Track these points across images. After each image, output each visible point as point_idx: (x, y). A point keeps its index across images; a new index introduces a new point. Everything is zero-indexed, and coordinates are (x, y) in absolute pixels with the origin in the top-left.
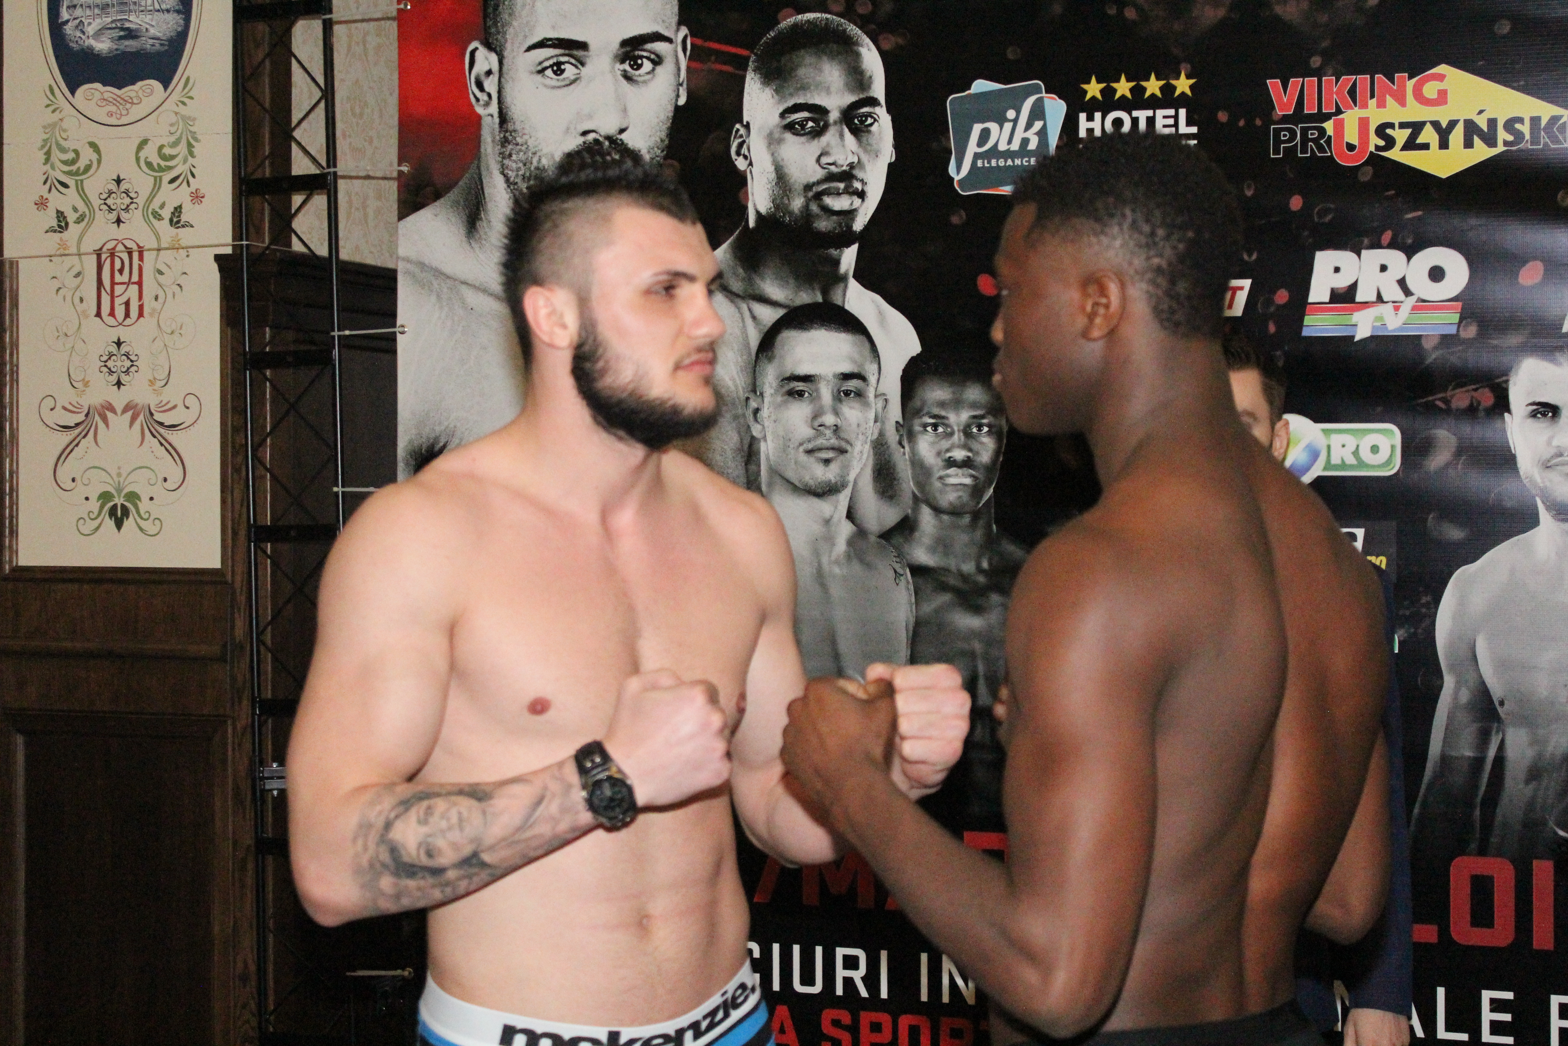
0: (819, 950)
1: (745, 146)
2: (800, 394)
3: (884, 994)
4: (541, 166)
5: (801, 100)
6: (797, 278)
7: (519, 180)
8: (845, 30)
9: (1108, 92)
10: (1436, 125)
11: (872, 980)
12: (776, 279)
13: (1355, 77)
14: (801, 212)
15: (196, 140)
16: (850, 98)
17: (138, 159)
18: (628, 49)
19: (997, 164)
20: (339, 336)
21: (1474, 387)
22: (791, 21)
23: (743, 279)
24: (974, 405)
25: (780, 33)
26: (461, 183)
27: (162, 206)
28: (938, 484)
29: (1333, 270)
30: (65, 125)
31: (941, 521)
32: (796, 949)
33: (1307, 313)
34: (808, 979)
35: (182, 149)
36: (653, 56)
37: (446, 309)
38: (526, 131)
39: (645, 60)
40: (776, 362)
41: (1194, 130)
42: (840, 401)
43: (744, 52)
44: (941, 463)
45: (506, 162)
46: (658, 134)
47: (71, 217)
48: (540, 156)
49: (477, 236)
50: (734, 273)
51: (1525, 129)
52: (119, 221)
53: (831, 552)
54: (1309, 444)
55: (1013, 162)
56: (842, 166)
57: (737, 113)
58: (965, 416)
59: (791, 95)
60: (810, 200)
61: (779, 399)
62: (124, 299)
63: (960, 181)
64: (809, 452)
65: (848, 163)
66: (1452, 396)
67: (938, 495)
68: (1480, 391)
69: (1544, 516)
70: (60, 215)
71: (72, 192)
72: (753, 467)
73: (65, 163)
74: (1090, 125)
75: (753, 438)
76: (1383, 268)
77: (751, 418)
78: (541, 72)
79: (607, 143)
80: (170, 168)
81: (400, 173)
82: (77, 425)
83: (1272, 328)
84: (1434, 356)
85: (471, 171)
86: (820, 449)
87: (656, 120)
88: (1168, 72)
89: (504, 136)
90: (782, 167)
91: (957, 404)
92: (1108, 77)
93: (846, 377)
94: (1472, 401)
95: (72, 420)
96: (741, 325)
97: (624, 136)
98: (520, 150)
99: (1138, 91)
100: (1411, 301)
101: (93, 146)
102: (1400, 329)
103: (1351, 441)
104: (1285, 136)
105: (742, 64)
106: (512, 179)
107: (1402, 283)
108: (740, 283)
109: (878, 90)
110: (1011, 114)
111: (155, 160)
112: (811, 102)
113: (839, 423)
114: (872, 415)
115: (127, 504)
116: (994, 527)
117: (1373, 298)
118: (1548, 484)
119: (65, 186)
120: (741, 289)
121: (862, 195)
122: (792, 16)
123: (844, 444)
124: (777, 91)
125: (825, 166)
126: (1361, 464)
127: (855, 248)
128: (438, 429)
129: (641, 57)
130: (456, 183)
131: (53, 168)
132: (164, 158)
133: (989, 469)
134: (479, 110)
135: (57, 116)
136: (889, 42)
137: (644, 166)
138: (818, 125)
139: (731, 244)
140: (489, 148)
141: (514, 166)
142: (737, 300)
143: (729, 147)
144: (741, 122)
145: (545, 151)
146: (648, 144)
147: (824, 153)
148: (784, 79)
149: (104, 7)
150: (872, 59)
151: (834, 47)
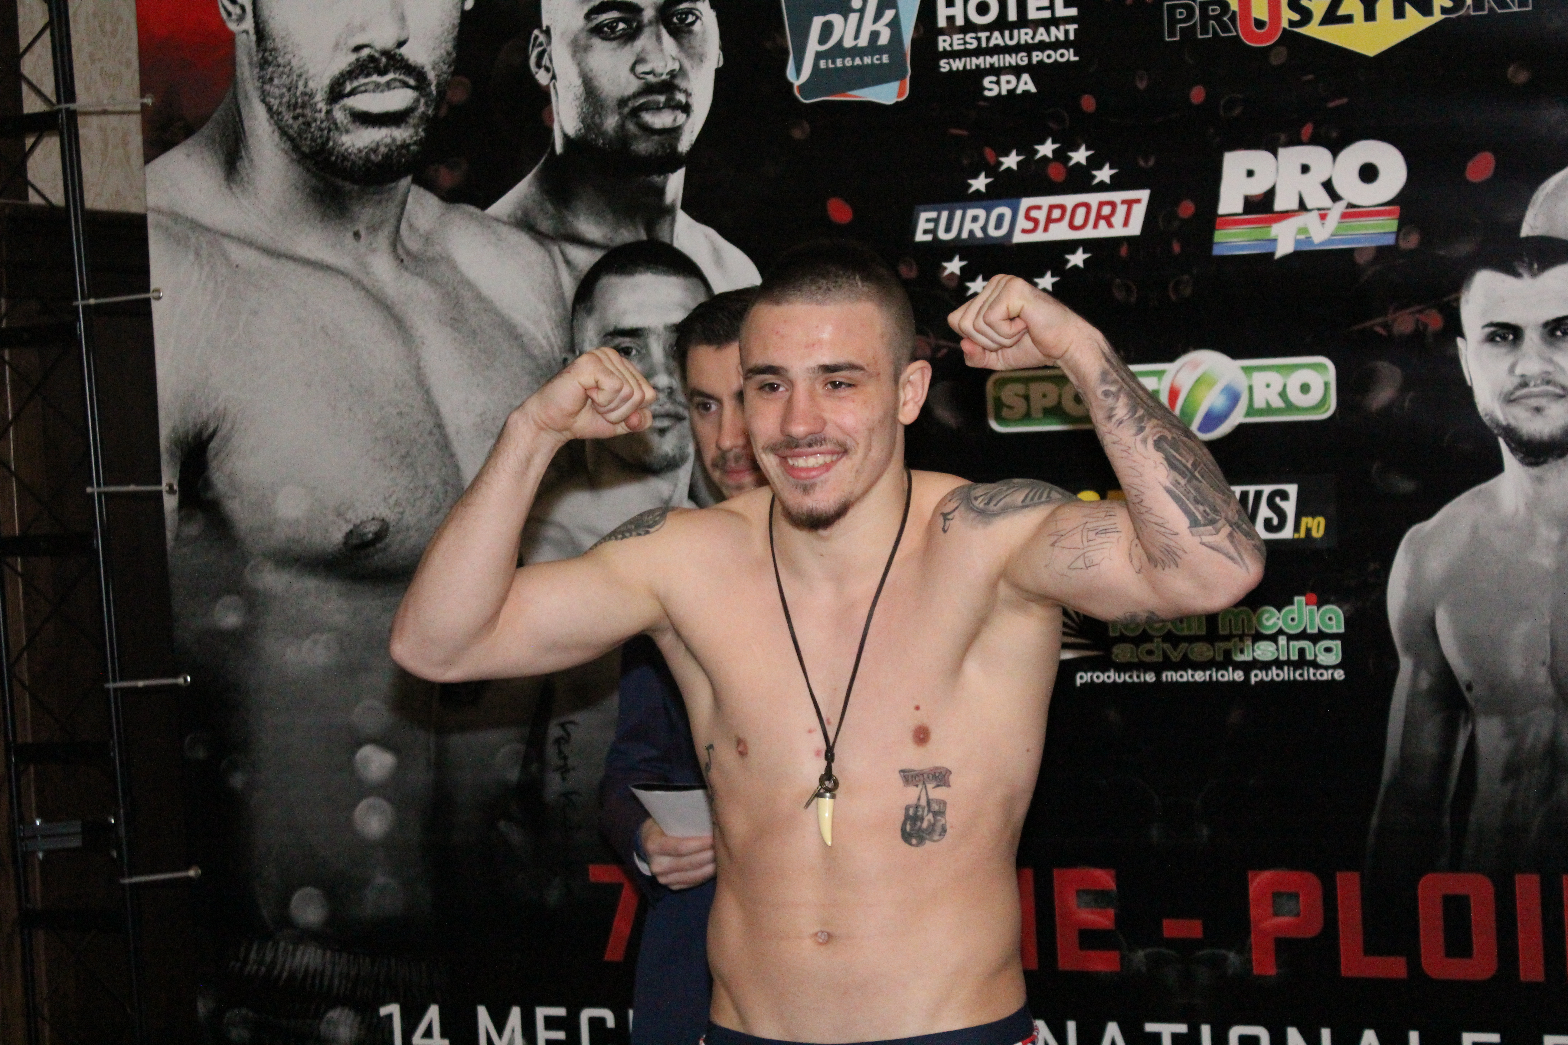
1: (546, 56)
2: (628, 351)
4: (308, 90)
6: (614, 212)
7: (283, 109)
12: (591, 213)
14: (616, 132)
19: (843, 63)
20: (84, 307)
21: (1418, 308)
23: (553, 217)
26: (215, 115)
29: (1244, 173)
33: (1217, 226)
37: (207, 268)
38: (289, 49)
40: (596, 315)
41: (1073, 12)
42: (674, 357)
45: (267, 87)
46: (444, 45)
48: (306, 79)
49: (238, 179)
50: (541, 210)
54: (1228, 385)
55: (862, 60)
56: (662, 75)
60: (626, 118)
63: (800, 87)
65: (668, 70)
66: (1394, 321)
68: (1427, 312)
69: (1509, 459)
74: (950, 10)
76: (1305, 169)
79: (384, 60)
81: (143, 106)
83: (1176, 248)
84: (1369, 273)
85: (227, 100)
87: (440, 29)
89: (263, 57)
90: (591, 79)
94: (1417, 325)
96: (553, 272)
97: (403, 50)
98: (283, 73)
100: (1340, 207)
102: (1328, 242)
103: (1276, 380)
104: (1181, 13)
106: (275, 108)
107: (1328, 185)
108: (549, 222)
110: (856, 3)
113: (674, 385)
117: (1295, 205)
118: (1512, 422)
120: (551, 228)
121: (686, 108)
123: (681, 410)
125: (642, 76)
126: (1290, 407)
127: (681, 173)
128: (205, 412)
130: (210, 116)
134: (232, 26)
137: (429, 85)
138: (630, 26)
139: (535, 176)
140: (246, 71)
141: (277, 92)
142: (546, 241)
143: (527, 58)
144: (539, 25)
145: (312, 72)
146: (433, 58)
147: (639, 60)
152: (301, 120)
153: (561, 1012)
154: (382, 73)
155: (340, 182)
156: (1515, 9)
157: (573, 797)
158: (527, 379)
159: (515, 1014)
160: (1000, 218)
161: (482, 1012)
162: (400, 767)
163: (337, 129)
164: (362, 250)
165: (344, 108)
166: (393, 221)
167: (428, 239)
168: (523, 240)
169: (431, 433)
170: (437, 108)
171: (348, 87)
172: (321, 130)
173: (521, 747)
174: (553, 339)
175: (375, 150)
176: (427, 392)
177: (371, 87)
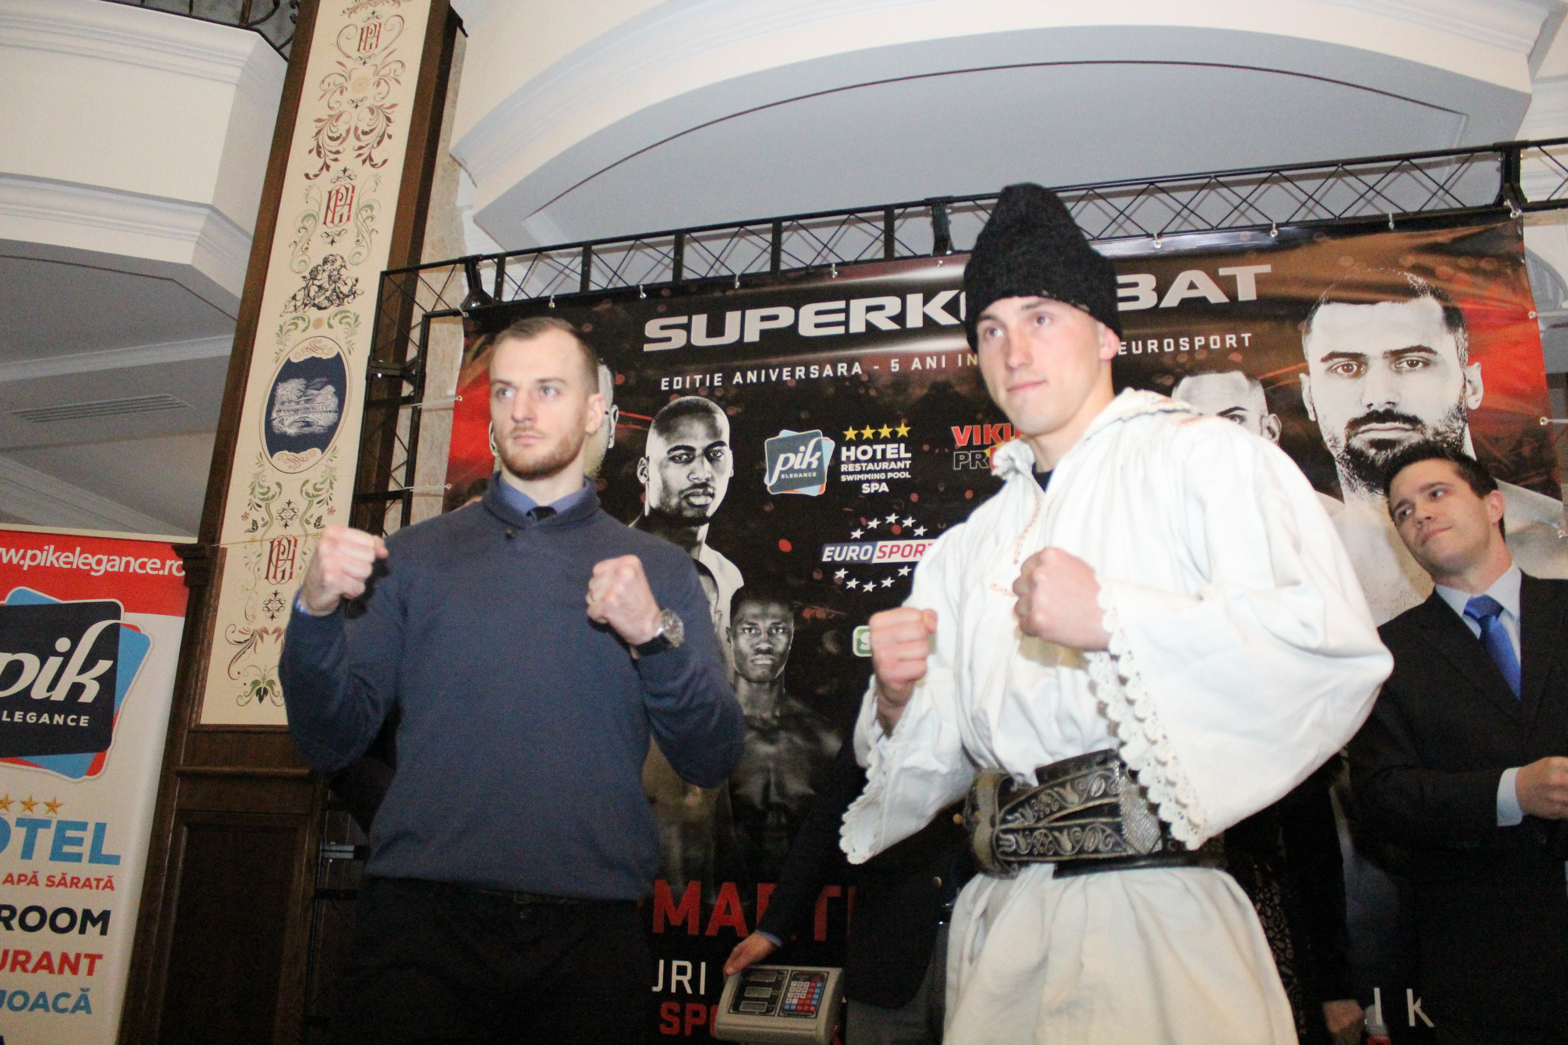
0: (662, 963)
1: (646, 470)
3: (702, 991)
5: (680, 443)
8: (708, 406)
9: (859, 436)
11: (695, 982)
13: (1001, 425)
14: (676, 506)
15: (335, 480)
16: (709, 442)
17: (302, 491)
19: (794, 476)
22: (678, 400)
24: (774, 616)
25: (670, 408)
27: (311, 516)
28: (750, 664)
30: (264, 474)
31: (751, 687)
35: (327, 485)
44: (753, 652)
46: (597, 464)
47: (260, 523)
52: (286, 525)
55: (803, 475)
56: (702, 480)
57: (641, 452)
58: (768, 623)
59: (675, 441)
60: (682, 499)
62: (282, 569)
63: (771, 487)
65: (705, 478)
67: (751, 672)
70: (255, 523)
71: (263, 510)
73: (261, 494)
74: (848, 454)
80: (318, 496)
82: (246, 641)
87: (595, 457)
88: (893, 423)
90: (667, 481)
91: (764, 616)
92: (859, 427)
95: (242, 638)
99: (876, 435)
101: (279, 485)
104: (962, 458)
105: (647, 424)
109: (726, 437)
110: (802, 448)
111: (311, 491)
112: (686, 445)
115: (268, 688)
116: (784, 690)
119: (260, 506)
121: (712, 496)
122: (677, 398)
124: (668, 439)
125: (692, 480)
127: (707, 526)
131: (254, 497)
132: (316, 490)
133: (782, 655)
135: (261, 468)
136: (733, 411)
138: (689, 457)
143: (636, 471)
144: (644, 456)
148: (671, 433)
149: (296, 411)
150: (722, 421)
151: (701, 414)
160: (867, 551)
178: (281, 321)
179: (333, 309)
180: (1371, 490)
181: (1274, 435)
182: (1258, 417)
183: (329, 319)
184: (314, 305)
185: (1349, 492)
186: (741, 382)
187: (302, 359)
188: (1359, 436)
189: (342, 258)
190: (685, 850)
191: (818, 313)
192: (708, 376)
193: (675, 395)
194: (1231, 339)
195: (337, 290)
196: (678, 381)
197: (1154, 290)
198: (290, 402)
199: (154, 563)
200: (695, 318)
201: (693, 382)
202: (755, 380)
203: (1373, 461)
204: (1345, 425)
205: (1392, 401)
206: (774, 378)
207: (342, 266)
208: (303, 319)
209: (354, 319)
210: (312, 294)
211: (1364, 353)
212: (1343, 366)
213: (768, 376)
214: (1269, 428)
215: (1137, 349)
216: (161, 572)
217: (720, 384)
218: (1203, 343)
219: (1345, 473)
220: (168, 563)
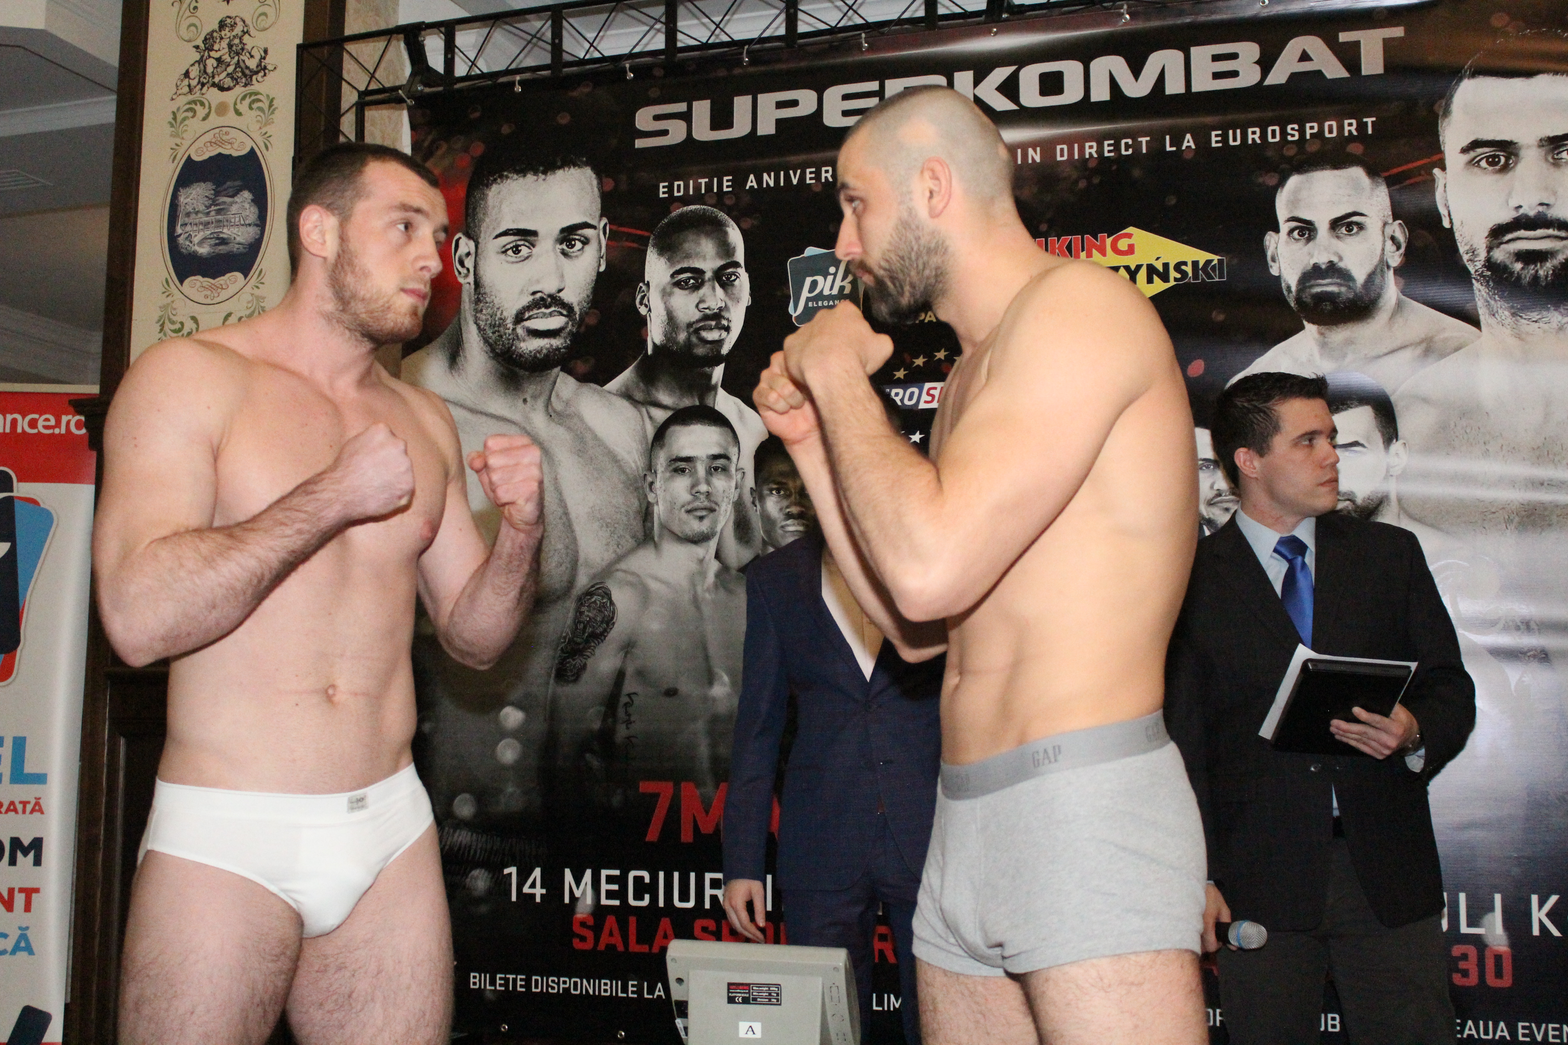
0: (693, 875)
1: (646, 298)
2: (683, 471)
4: (503, 317)
5: (685, 265)
6: (681, 388)
7: (487, 328)
8: (716, 217)
10: (1127, 268)
12: (667, 389)
13: (1070, 237)
14: (685, 342)
16: (720, 263)
18: (566, 234)
19: (822, 304)
22: (680, 211)
23: (643, 391)
25: (671, 219)
26: (446, 331)
28: (780, 532)
30: (174, 306)
32: (676, 875)
34: (684, 897)
36: (582, 239)
38: (493, 294)
39: (577, 242)
40: (665, 449)
42: (711, 474)
43: (646, 234)
44: (782, 516)
45: (478, 315)
46: (585, 292)
48: (502, 310)
49: (457, 367)
50: (637, 387)
51: (1189, 269)
53: (704, 582)
55: (833, 302)
56: (714, 309)
57: (639, 275)
59: (679, 262)
60: (691, 334)
61: (668, 474)
63: (797, 318)
64: (689, 512)
65: (718, 307)
67: (780, 539)
72: (649, 524)
73: (175, 331)
75: (649, 503)
77: (648, 489)
78: (505, 252)
79: (549, 300)
85: (454, 323)
86: (696, 510)
87: (584, 283)
89: (478, 298)
90: (672, 311)
91: (794, 474)
93: (715, 457)
96: (641, 423)
97: (561, 295)
98: (489, 307)
101: (194, 319)
105: (645, 242)
106: (482, 327)
108: (641, 394)
109: (740, 256)
110: (832, 270)
112: (693, 266)
113: (710, 490)
114: (733, 484)
118: (1212, 516)
120: (642, 398)
121: (727, 329)
122: (679, 208)
123: (713, 505)
124: (669, 260)
125: (702, 310)
127: (722, 366)
129: (575, 240)
130: (443, 331)
131: (165, 335)
134: (461, 280)
135: (170, 299)
136: (748, 223)
137: (575, 314)
138: (697, 282)
139: (635, 367)
140: (467, 305)
141: (484, 317)
142: (640, 406)
143: (635, 299)
144: (643, 281)
145: (506, 306)
146: (578, 299)
147: (702, 301)
148: (674, 252)
149: (206, 225)
150: (735, 236)
151: (708, 228)
152: (497, 334)
153: (617, 872)
154: (547, 307)
155: (517, 369)
156: (1217, 280)
157: (633, 740)
158: (621, 486)
159: (588, 873)
160: (912, 394)
161: (568, 873)
162: (527, 721)
163: (518, 339)
164: (528, 409)
165: (524, 327)
166: (547, 393)
167: (567, 403)
168: (625, 404)
169: (561, 518)
170: (579, 326)
171: (527, 315)
172: (509, 340)
173: (603, 709)
174: (639, 463)
175: (539, 352)
176: (561, 494)
177: (541, 315)
178: (174, 106)
179: (239, 90)
180: (1514, 315)
181: (1398, 248)
182: (1380, 224)
183: (235, 104)
184: (214, 85)
185: (1487, 316)
186: (756, 187)
187: (206, 157)
188: (1503, 246)
189: (244, 22)
190: (713, 746)
191: (846, 97)
192: (715, 180)
193: (676, 204)
194: (1350, 125)
195: (242, 64)
196: (679, 186)
197: (1257, 63)
198: (197, 213)
199: (47, 420)
200: (695, 104)
201: (697, 187)
202: (772, 184)
203: (1519, 277)
204: (1486, 234)
205: (1546, 202)
206: (795, 182)
207: (244, 33)
208: (202, 104)
209: (267, 103)
210: (210, 70)
211: (1515, 141)
212: (1487, 158)
213: (787, 178)
214: (1393, 238)
215: (1235, 140)
216: (57, 431)
217: (730, 189)
218: (1315, 130)
219: (1483, 293)
220: (64, 419)
